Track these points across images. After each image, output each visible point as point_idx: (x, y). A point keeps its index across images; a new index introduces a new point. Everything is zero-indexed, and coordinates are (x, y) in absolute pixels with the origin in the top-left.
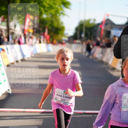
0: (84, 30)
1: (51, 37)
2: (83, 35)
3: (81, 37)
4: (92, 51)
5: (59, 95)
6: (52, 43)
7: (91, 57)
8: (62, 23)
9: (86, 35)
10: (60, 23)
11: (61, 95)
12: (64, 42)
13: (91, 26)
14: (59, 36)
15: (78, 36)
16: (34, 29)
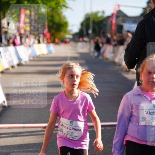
0: (91, 25)
1: (51, 35)
2: (90, 32)
3: (88, 34)
4: (102, 51)
6: (54, 42)
7: (101, 57)
8: (65, 18)
9: (94, 31)
10: (62, 18)
11: (67, 126)
12: (67, 40)
13: (100, 19)
14: (62, 34)
15: (85, 33)
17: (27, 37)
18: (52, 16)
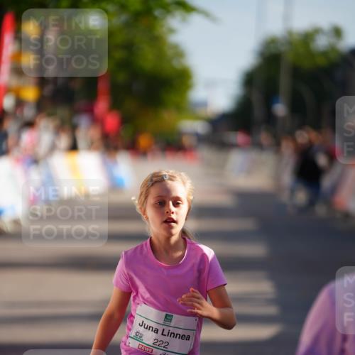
0: (285, 83)
2: (280, 109)
5: (148, 328)
9: (296, 106)
10: (170, 53)
15: (258, 112)
16: (42, 82)
17: (30, 124)
18: (129, 47)
